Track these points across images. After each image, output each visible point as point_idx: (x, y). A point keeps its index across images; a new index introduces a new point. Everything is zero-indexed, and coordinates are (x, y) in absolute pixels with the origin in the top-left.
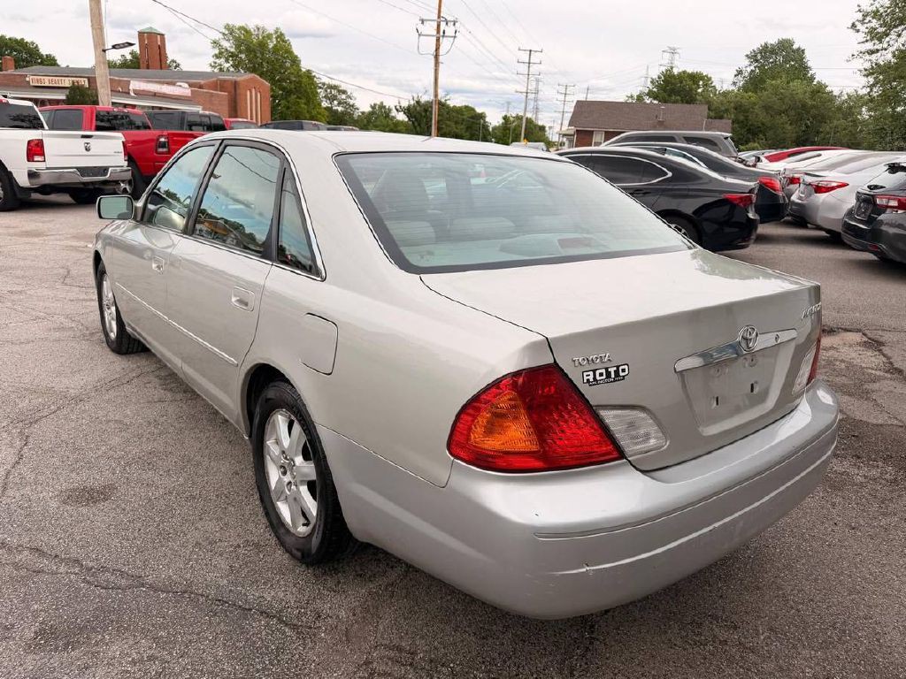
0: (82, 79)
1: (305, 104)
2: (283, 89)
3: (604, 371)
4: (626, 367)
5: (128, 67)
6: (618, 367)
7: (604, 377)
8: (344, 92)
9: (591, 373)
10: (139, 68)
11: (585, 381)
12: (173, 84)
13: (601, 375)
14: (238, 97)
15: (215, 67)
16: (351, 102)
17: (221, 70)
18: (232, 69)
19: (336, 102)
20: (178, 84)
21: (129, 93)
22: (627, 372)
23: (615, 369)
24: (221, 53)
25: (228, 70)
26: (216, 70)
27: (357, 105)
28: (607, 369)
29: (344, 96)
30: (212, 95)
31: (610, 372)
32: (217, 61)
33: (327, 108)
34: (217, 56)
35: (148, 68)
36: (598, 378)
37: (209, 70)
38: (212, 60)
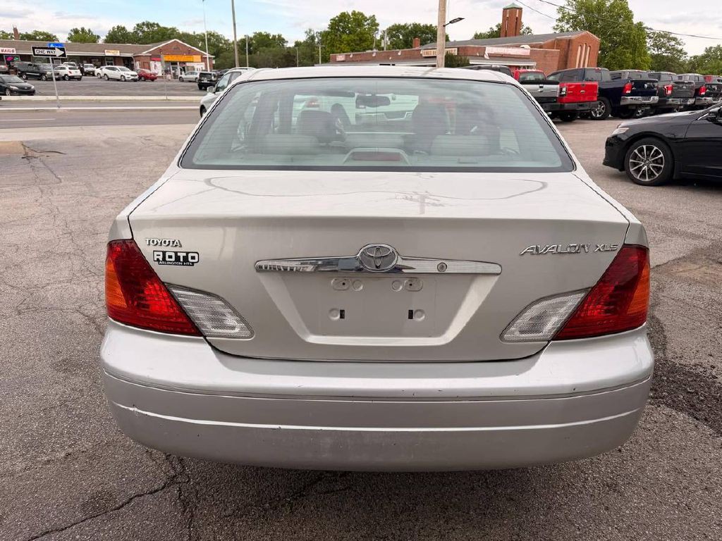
0: (453, 49)
1: (631, 53)
2: (612, 42)
3: (173, 255)
4: (196, 255)
5: (493, 37)
6: (188, 253)
7: (173, 259)
8: (674, 39)
9: (161, 254)
10: (500, 37)
11: (156, 259)
12: (518, 46)
13: (170, 257)
14: (570, 52)
15: (557, 29)
16: (680, 48)
17: (562, 31)
18: (571, 29)
19: (663, 49)
20: (522, 46)
21: (483, 56)
22: (196, 260)
23: (185, 254)
24: (563, 17)
25: (568, 31)
26: (557, 32)
27: (685, 50)
28: (176, 253)
29: (673, 43)
30: (546, 52)
31: (179, 256)
32: (560, 24)
33: (653, 57)
34: (560, 20)
35: (506, 36)
36: (167, 259)
37: (552, 32)
38: (555, 24)
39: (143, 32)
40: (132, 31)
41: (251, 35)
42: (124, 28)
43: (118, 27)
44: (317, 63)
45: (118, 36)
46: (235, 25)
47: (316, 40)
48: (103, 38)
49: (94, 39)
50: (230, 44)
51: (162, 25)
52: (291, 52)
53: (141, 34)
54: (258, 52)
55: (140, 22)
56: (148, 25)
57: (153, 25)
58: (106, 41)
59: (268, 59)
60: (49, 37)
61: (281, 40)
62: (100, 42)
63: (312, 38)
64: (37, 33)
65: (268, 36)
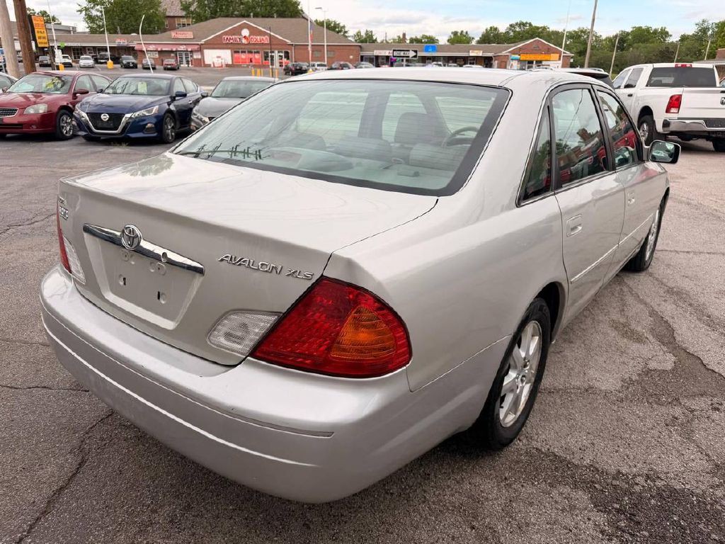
39: (514, 32)
40: (504, 31)
41: (629, 30)
42: (496, 29)
43: (491, 28)
44: (703, 59)
45: (491, 37)
46: (594, 20)
47: (710, 32)
48: (477, 38)
49: (469, 40)
50: (601, 41)
51: (534, 24)
52: (670, 47)
53: (512, 34)
54: (631, 49)
55: (514, 22)
56: (522, 24)
57: (524, 25)
58: (479, 42)
59: (639, 56)
60: (431, 40)
61: (664, 33)
62: (474, 43)
63: (704, 31)
64: (425, 37)
65: (648, 30)
